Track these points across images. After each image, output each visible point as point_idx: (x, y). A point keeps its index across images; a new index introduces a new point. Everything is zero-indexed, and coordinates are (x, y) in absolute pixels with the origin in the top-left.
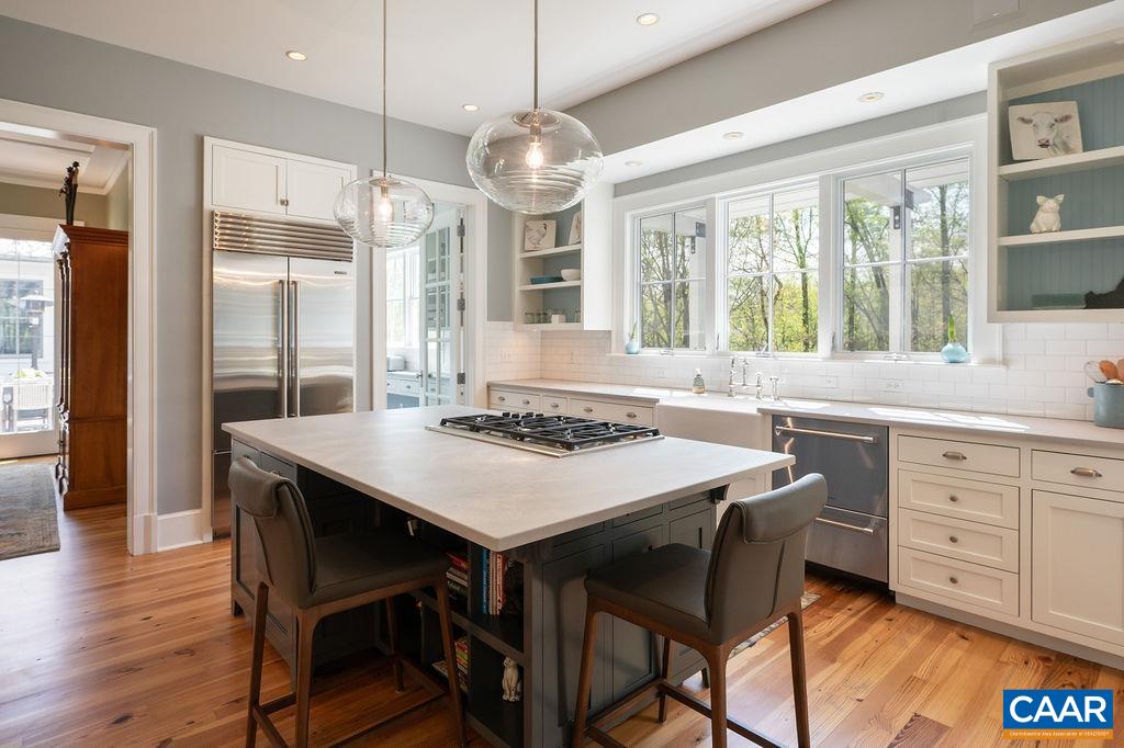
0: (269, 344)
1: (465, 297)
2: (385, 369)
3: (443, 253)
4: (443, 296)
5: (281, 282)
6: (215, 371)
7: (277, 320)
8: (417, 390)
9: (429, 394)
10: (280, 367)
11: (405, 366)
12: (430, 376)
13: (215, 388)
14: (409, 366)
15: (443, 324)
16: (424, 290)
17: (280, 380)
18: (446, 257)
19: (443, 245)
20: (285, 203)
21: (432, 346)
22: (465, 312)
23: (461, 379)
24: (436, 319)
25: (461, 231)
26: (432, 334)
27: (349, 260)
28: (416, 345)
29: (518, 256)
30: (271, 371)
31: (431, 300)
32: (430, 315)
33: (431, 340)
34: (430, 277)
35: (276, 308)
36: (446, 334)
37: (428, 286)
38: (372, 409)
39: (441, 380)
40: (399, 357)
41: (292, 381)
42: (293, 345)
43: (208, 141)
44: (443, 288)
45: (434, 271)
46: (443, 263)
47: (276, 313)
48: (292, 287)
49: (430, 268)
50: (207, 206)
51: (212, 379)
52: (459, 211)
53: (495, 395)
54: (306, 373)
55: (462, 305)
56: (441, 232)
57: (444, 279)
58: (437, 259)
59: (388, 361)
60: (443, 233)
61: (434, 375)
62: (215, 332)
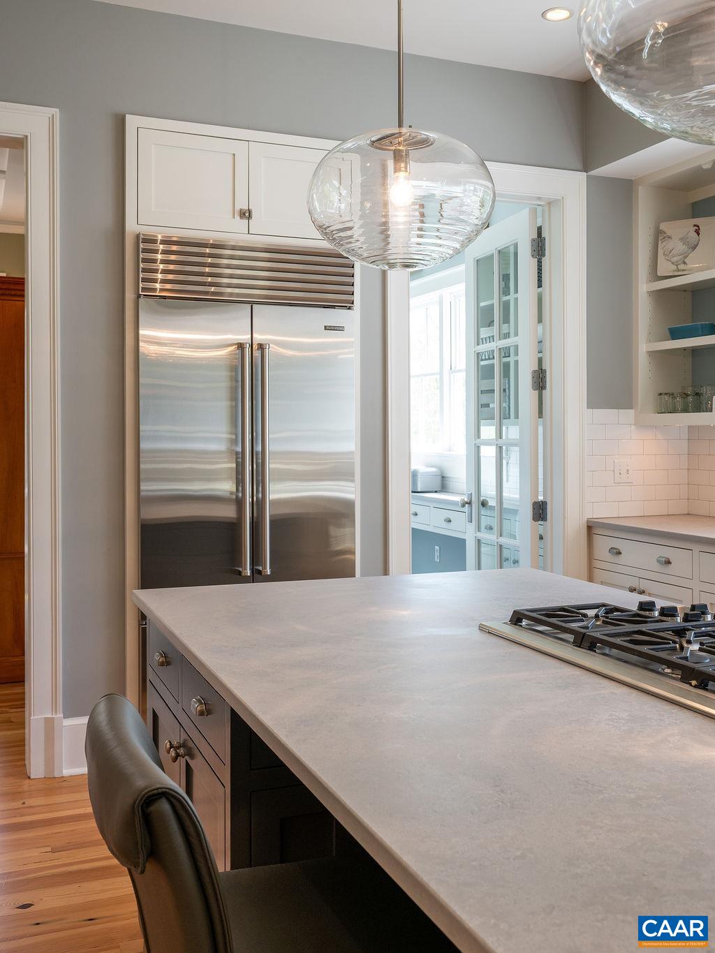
0: (222, 447)
1: (546, 366)
2: (408, 487)
3: (506, 291)
4: (506, 367)
5: (241, 346)
6: (144, 487)
7: (233, 410)
8: (462, 528)
9: (484, 535)
10: (240, 482)
11: (443, 484)
12: (484, 504)
13: (142, 517)
14: (452, 485)
15: (507, 413)
16: (473, 358)
17: (240, 503)
18: (511, 297)
19: (506, 278)
20: (246, 214)
21: (488, 453)
22: (546, 393)
23: (540, 511)
24: (495, 406)
25: (539, 247)
26: (488, 431)
27: (349, 305)
28: (461, 450)
29: (644, 287)
30: (226, 487)
31: (485, 373)
32: (485, 399)
33: (488, 443)
34: (485, 332)
35: (233, 390)
36: (512, 432)
37: (483, 348)
38: (386, 572)
39: (503, 511)
40: (433, 470)
41: (259, 505)
42: (259, 448)
43: (132, 122)
44: (506, 352)
45: (491, 324)
46: (506, 307)
47: (233, 398)
48: (257, 354)
49: (484, 318)
50: (131, 227)
51: (140, 500)
52: (534, 212)
53: (603, 544)
54: (279, 492)
55: (540, 380)
56: (502, 253)
57: (507, 336)
58: (495, 302)
59: (414, 475)
60: (507, 256)
61: (492, 503)
62: (142, 428)
